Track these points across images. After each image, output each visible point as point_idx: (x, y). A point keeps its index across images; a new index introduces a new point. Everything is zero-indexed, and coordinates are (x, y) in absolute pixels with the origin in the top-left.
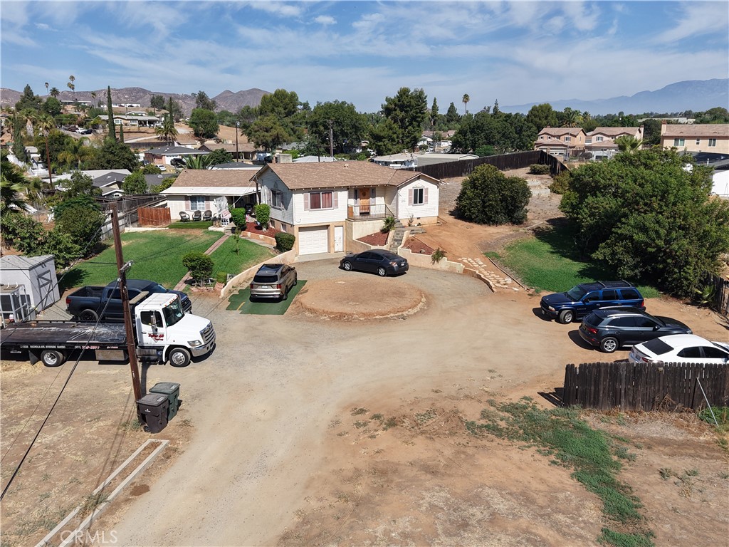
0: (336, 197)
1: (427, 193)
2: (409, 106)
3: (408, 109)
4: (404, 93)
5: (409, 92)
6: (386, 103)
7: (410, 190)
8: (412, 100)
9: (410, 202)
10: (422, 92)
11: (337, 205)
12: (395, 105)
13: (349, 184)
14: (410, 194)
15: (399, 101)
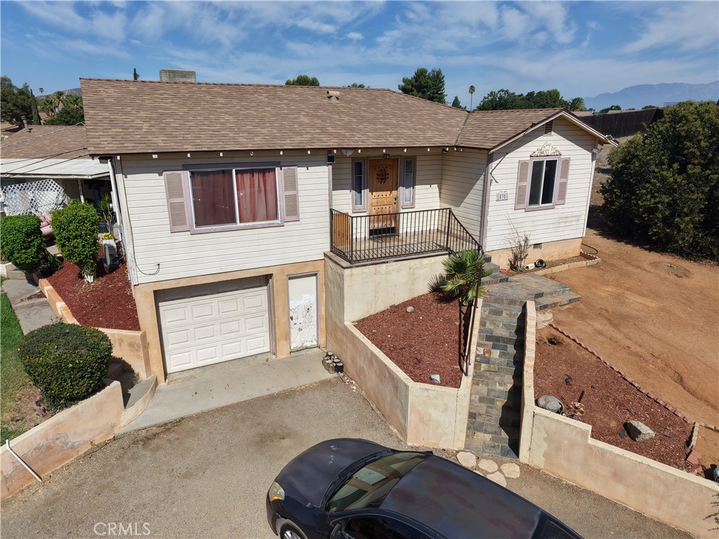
0: (292, 184)
1: (565, 174)
2: (426, 87)
3: (425, 89)
4: (421, 73)
5: (426, 72)
6: (403, 84)
7: (523, 165)
8: (429, 80)
9: (519, 200)
10: (439, 73)
11: (293, 210)
12: (412, 86)
13: (333, 143)
14: (521, 177)
15: (416, 82)
